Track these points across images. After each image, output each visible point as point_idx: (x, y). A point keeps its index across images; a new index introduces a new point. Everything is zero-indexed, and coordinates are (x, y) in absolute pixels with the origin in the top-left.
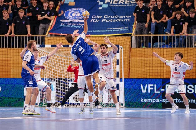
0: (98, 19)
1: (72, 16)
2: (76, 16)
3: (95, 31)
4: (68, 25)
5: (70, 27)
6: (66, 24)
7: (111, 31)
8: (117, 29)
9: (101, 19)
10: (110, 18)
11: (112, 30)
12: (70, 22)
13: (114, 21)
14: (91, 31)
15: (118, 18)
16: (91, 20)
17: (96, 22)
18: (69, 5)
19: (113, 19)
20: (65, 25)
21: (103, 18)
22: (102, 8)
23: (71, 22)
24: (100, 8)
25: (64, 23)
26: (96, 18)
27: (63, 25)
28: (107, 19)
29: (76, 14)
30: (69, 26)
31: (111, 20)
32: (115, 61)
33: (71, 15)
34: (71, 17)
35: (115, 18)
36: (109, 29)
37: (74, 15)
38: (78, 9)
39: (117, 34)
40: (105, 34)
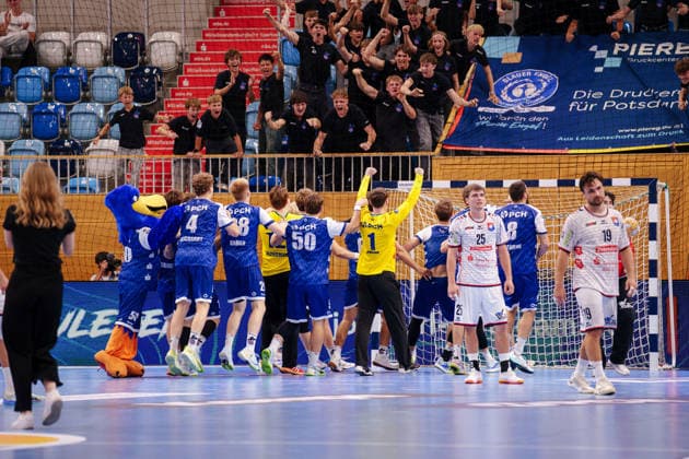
0: (592, 101)
1: (513, 98)
2: (523, 95)
3: (583, 139)
4: (500, 121)
5: (507, 128)
6: (495, 118)
7: (632, 136)
8: (652, 131)
9: (601, 102)
10: (629, 99)
11: (636, 133)
12: (506, 115)
13: (642, 105)
14: (571, 139)
15: (654, 98)
16: (572, 105)
17: (585, 109)
18: (503, 62)
19: (637, 100)
20: (492, 121)
21: (606, 97)
22: (605, 69)
23: (511, 113)
24: (599, 69)
25: (487, 114)
26: (585, 99)
27: (485, 121)
28: (618, 101)
29: (525, 88)
30: (504, 125)
31: (632, 103)
32: (646, 227)
33: (510, 92)
34: (510, 100)
35: (643, 98)
36: (627, 133)
37: (517, 92)
38: (529, 74)
39: (650, 144)
40: (613, 147)
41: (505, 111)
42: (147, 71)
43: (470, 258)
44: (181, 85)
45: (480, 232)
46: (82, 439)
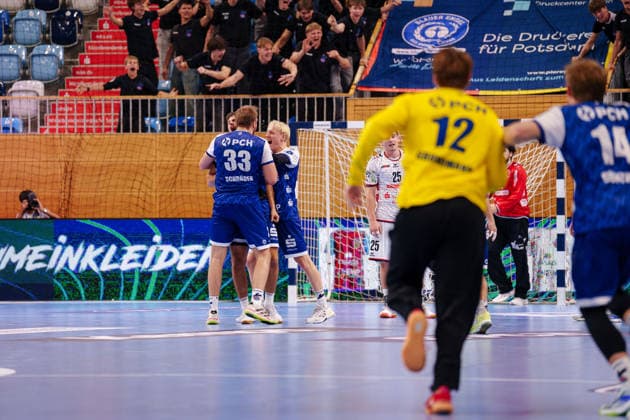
0: (501, 44)
1: (426, 38)
2: (436, 37)
3: (493, 80)
4: (413, 63)
5: (419, 69)
6: (408, 60)
7: (541, 78)
8: (559, 74)
9: (510, 45)
10: (537, 42)
11: (544, 76)
12: (419, 56)
13: (550, 48)
14: (482, 80)
15: (562, 41)
16: (482, 48)
17: (495, 52)
18: (415, 5)
19: (546, 43)
20: (404, 63)
21: (515, 41)
22: (514, 12)
23: (423, 55)
24: (508, 13)
25: (399, 57)
26: (494, 43)
27: (399, 63)
28: (526, 44)
29: (437, 30)
30: (417, 67)
31: (540, 46)
33: (423, 34)
34: (422, 39)
35: (550, 42)
36: (537, 75)
37: (430, 33)
38: (441, 17)
39: (557, 87)
40: (522, 89)
41: (419, 51)
42: (68, 13)
43: (387, 196)
44: (101, 28)
45: (395, 170)
46: (12, 372)
